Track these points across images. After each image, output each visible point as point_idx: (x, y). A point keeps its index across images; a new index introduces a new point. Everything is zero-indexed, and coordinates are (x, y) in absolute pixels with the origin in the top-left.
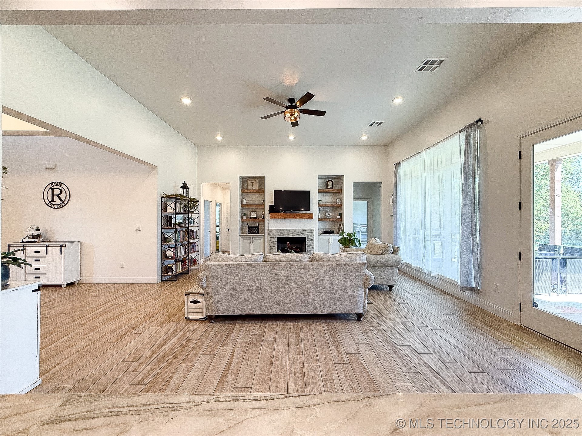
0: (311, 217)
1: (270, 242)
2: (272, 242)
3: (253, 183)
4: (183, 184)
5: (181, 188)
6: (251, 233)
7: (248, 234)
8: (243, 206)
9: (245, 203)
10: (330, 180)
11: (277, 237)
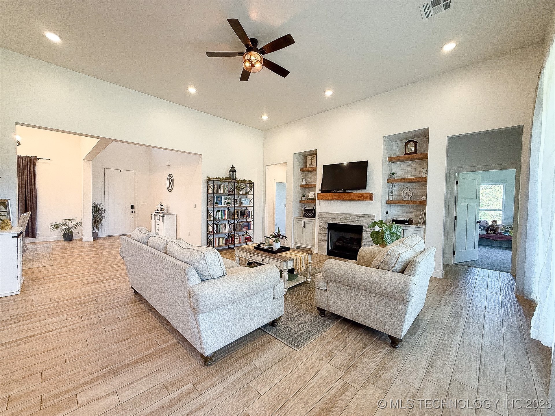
0: (370, 198)
1: (321, 228)
2: (322, 228)
3: (312, 160)
4: (231, 168)
5: (230, 171)
6: (307, 216)
7: (304, 217)
8: (301, 186)
9: (304, 183)
10: (411, 141)
11: (328, 223)
